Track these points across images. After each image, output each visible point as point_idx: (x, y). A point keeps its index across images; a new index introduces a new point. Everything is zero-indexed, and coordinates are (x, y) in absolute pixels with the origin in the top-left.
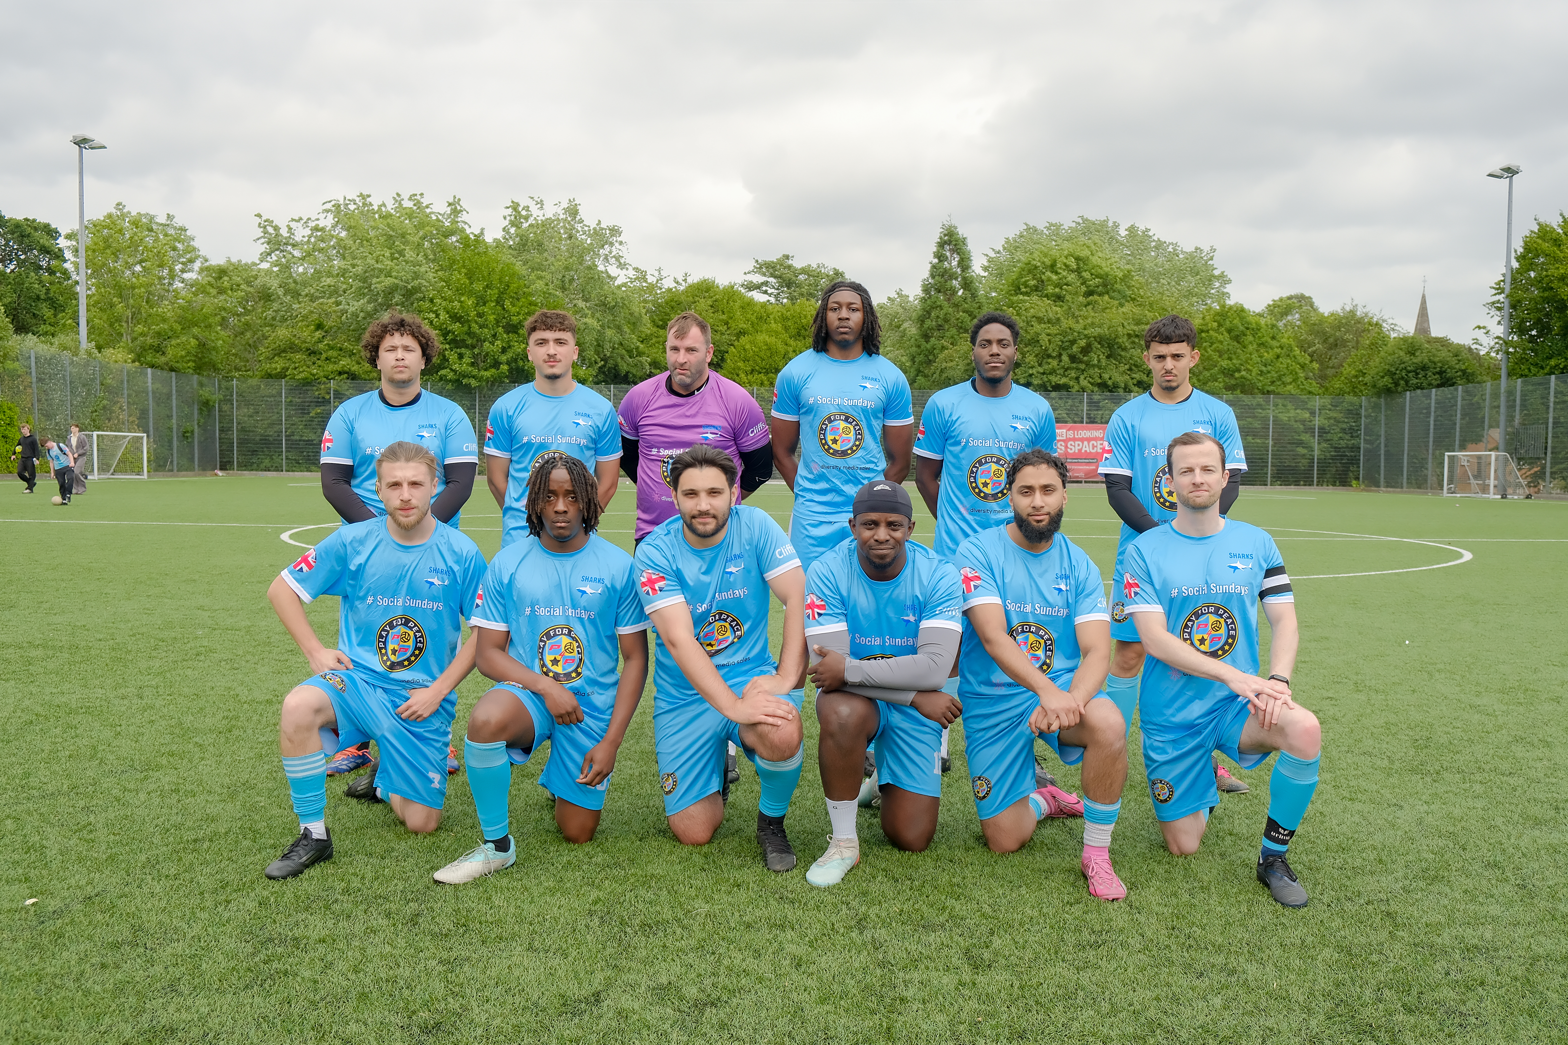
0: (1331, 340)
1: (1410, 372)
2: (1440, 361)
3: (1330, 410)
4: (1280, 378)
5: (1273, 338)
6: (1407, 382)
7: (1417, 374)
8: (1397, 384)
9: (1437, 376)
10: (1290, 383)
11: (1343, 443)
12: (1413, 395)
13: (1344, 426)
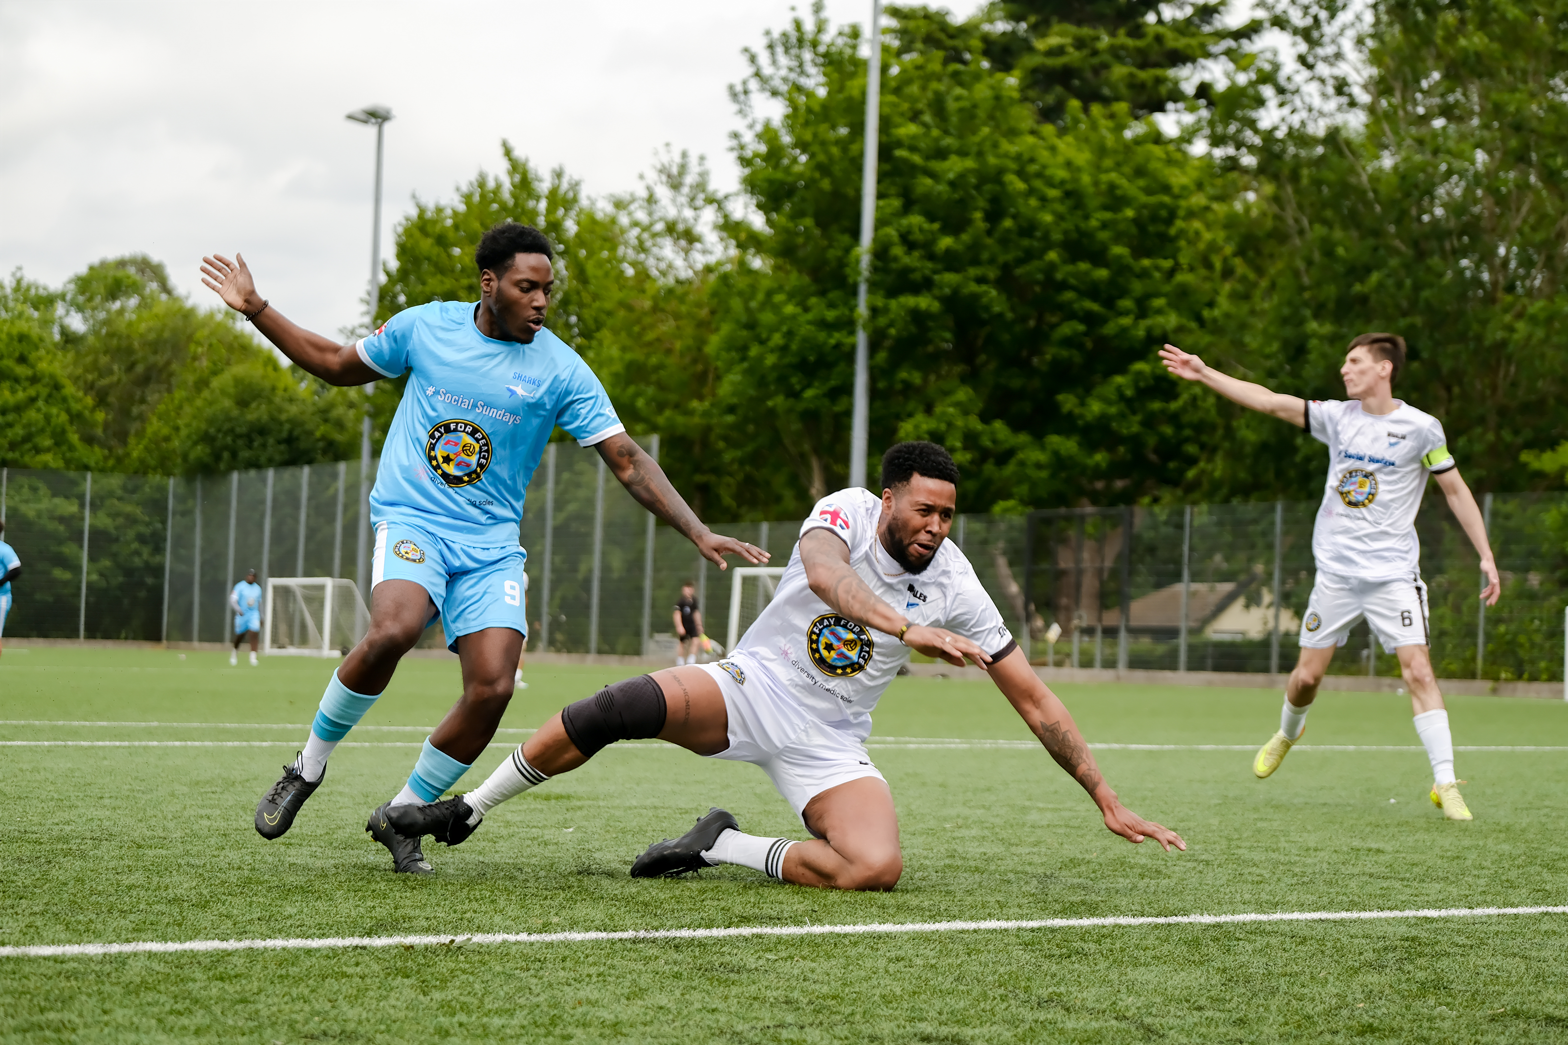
0: (140, 369)
1: (240, 436)
2: (289, 421)
3: (120, 499)
4: (27, 438)
5: (22, 359)
6: (234, 455)
7: (251, 441)
8: (217, 457)
9: (283, 447)
10: (48, 450)
11: (137, 561)
12: (244, 476)
13: (142, 529)
